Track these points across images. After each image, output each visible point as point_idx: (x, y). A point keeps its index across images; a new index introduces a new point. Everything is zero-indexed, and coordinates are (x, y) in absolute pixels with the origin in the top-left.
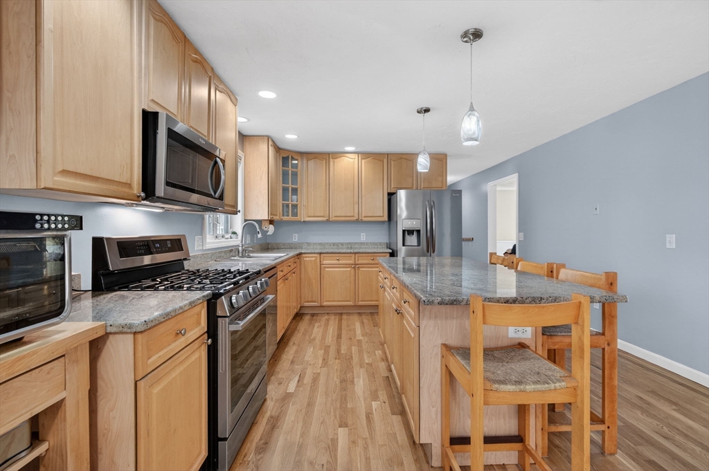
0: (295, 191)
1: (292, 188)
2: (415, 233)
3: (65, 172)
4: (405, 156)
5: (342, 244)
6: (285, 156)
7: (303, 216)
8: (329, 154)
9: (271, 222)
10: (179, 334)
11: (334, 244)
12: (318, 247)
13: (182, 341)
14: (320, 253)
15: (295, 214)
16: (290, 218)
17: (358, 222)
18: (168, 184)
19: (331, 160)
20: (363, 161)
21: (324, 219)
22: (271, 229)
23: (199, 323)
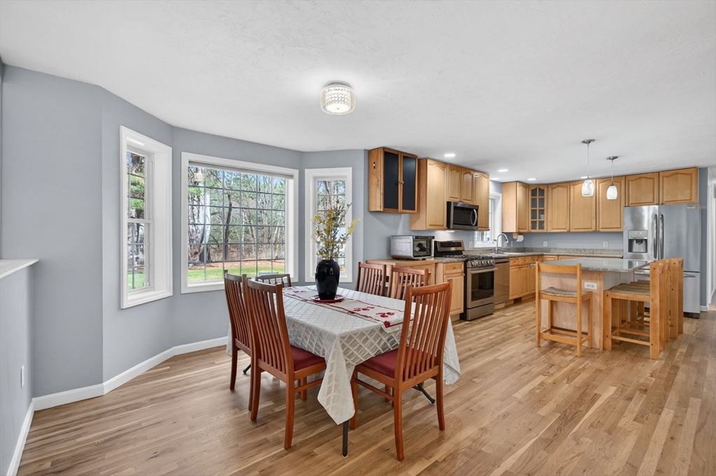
0: (542, 212)
1: (539, 210)
2: (644, 242)
3: (430, 225)
4: (645, 175)
5: (585, 250)
6: (533, 188)
7: (549, 228)
8: (569, 182)
9: (520, 234)
10: (454, 268)
11: (577, 250)
12: (564, 251)
13: (454, 271)
14: (558, 256)
15: (542, 227)
16: (537, 230)
17: (596, 232)
18: (454, 224)
19: (572, 187)
20: (601, 184)
21: (565, 231)
22: (520, 238)
23: (461, 268)
